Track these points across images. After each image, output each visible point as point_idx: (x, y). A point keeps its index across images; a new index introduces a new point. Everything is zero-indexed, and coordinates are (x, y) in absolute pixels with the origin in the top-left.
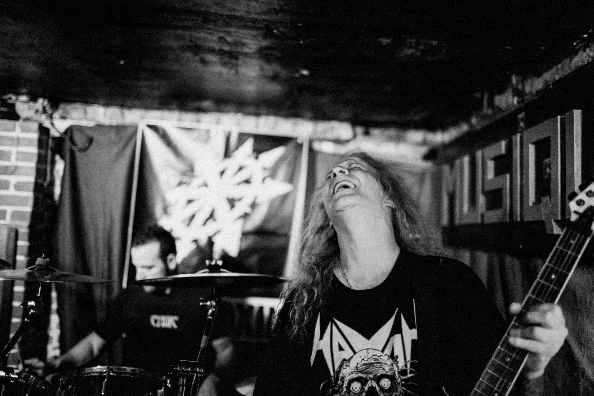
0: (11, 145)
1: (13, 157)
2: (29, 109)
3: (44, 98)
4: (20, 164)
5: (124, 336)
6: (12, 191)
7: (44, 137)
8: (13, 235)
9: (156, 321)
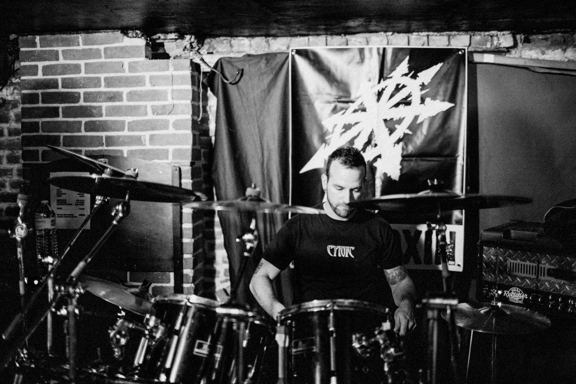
0: (166, 85)
1: (169, 96)
2: (178, 47)
3: (191, 34)
4: (176, 102)
5: (292, 266)
6: (171, 130)
7: (196, 73)
8: (177, 173)
9: (332, 251)
